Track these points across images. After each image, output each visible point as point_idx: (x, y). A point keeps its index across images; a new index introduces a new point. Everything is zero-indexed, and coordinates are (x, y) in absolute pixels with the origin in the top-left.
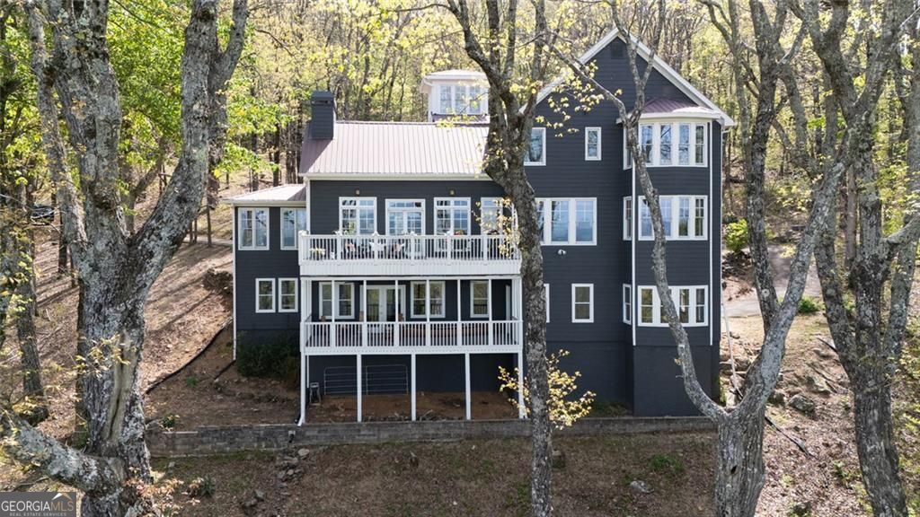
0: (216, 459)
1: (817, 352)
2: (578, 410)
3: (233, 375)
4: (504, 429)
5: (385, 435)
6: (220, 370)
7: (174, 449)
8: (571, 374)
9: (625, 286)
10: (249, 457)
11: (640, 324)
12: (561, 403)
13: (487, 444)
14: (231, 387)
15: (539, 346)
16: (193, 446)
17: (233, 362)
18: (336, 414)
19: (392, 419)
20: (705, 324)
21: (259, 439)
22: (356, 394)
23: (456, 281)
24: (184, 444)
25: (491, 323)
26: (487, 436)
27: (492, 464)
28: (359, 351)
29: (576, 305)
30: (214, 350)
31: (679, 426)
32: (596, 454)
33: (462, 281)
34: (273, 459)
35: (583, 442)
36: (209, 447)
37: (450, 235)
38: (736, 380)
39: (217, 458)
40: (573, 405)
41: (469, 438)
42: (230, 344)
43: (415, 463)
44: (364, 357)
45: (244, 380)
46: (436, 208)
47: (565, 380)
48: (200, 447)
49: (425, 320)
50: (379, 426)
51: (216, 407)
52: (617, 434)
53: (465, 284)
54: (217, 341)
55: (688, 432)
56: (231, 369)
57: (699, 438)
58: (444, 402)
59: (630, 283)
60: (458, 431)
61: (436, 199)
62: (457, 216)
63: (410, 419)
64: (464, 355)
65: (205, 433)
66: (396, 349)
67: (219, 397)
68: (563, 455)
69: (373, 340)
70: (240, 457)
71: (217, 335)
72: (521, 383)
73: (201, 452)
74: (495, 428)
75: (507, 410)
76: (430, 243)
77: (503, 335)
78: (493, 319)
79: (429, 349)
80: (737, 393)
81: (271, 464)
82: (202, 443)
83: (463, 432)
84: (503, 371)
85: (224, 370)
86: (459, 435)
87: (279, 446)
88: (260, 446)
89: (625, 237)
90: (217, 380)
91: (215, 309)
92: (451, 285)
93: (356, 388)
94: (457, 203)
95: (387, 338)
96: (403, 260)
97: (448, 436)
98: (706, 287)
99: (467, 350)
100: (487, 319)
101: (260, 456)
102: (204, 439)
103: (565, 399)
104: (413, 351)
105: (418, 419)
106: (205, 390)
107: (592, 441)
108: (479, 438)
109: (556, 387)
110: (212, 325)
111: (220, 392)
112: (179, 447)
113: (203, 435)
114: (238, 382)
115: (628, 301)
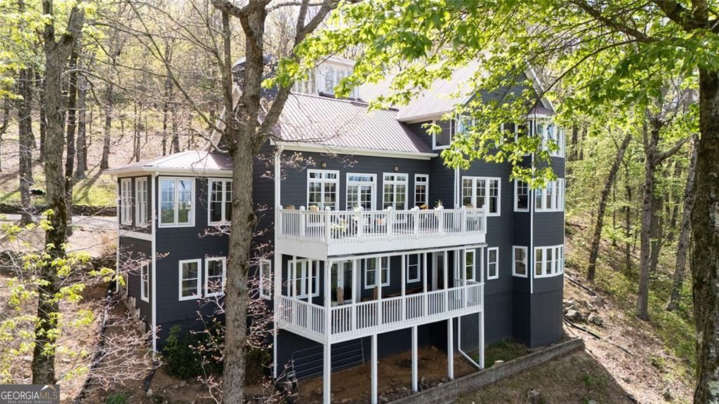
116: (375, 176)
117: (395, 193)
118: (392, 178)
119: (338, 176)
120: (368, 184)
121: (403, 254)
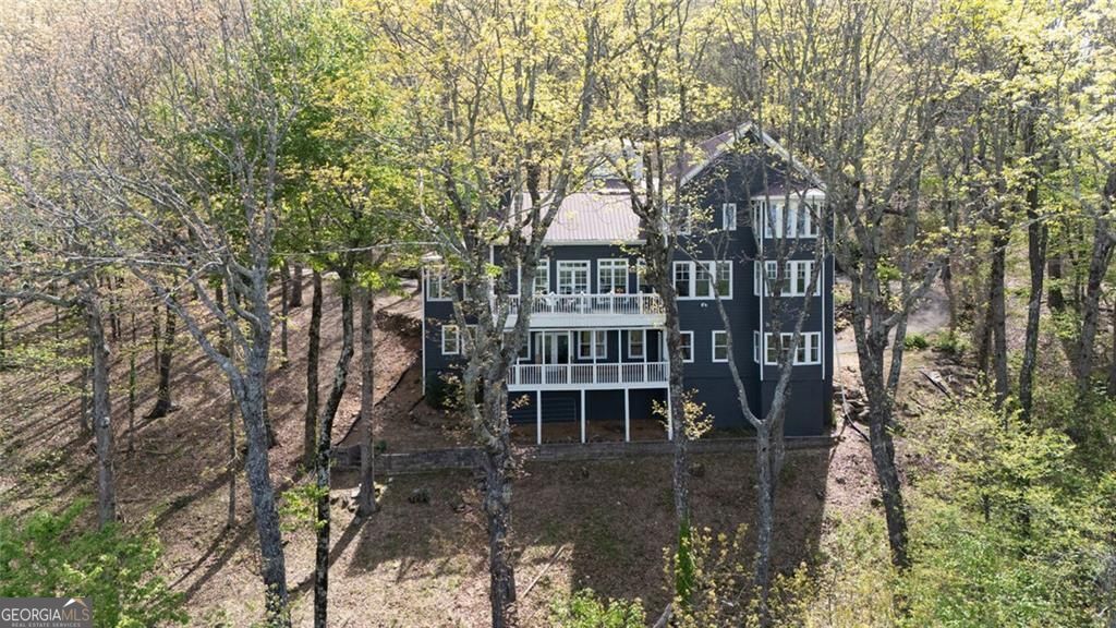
0: (427, 475)
1: (916, 383)
2: (704, 428)
3: (424, 408)
4: (656, 448)
5: (561, 454)
6: (412, 404)
7: (390, 468)
8: (699, 405)
9: (756, 332)
10: (452, 473)
11: (767, 363)
12: (692, 423)
13: (644, 459)
14: (423, 418)
15: (678, 387)
16: (406, 465)
17: (424, 397)
18: (519, 438)
19: (566, 442)
20: (819, 362)
21: (459, 459)
22: (536, 422)
23: (617, 332)
24: (399, 464)
25: (645, 364)
26: (643, 454)
27: (647, 474)
28: (538, 388)
29: (716, 349)
30: (404, 386)
31: (796, 444)
32: (728, 466)
33: (622, 331)
34: (472, 474)
35: (719, 457)
36: (418, 466)
37: (612, 294)
38: (847, 406)
39: (425, 474)
40: (700, 425)
41: (629, 456)
42: (418, 382)
43: (586, 475)
44: (542, 392)
45: (434, 412)
46: (600, 267)
47: (696, 408)
48: (412, 466)
49: (592, 361)
50: (556, 447)
51: (416, 435)
52: (746, 451)
53: (625, 333)
54: (406, 379)
55: (804, 448)
56: (423, 403)
57: (809, 453)
58: (606, 428)
59: (759, 330)
60: (619, 451)
61: (599, 261)
62: (617, 273)
63: (580, 441)
64: (623, 390)
65: (416, 455)
66: (569, 386)
67: (416, 427)
68: (702, 466)
69: (551, 377)
70: (445, 473)
71: (404, 374)
72: (669, 411)
73: (412, 470)
74: (649, 447)
75: (658, 433)
76: (594, 301)
77: (655, 374)
78: (648, 361)
79: (596, 386)
80: (846, 417)
81: (471, 478)
82: (413, 463)
83: (623, 451)
84: (655, 403)
85: (416, 404)
86: (620, 454)
87: (475, 464)
88: (460, 465)
89: (756, 293)
90: (411, 413)
91: (397, 350)
92: (612, 335)
93: (536, 418)
94: (617, 263)
95: (562, 377)
96: (575, 314)
97: (611, 454)
98: (819, 333)
99: (627, 386)
100: (642, 360)
101: (461, 472)
102: (415, 460)
103: (695, 421)
104: (583, 387)
105: (586, 441)
106: (402, 421)
107: (726, 456)
108: (636, 455)
109: (690, 413)
110: (397, 364)
111: (416, 423)
112: (393, 467)
113: (413, 457)
114: (430, 414)
115: (757, 344)
116: (588, 262)
117: (613, 277)
118: (609, 263)
119: (548, 264)
120: (581, 269)
121: (619, 329)
